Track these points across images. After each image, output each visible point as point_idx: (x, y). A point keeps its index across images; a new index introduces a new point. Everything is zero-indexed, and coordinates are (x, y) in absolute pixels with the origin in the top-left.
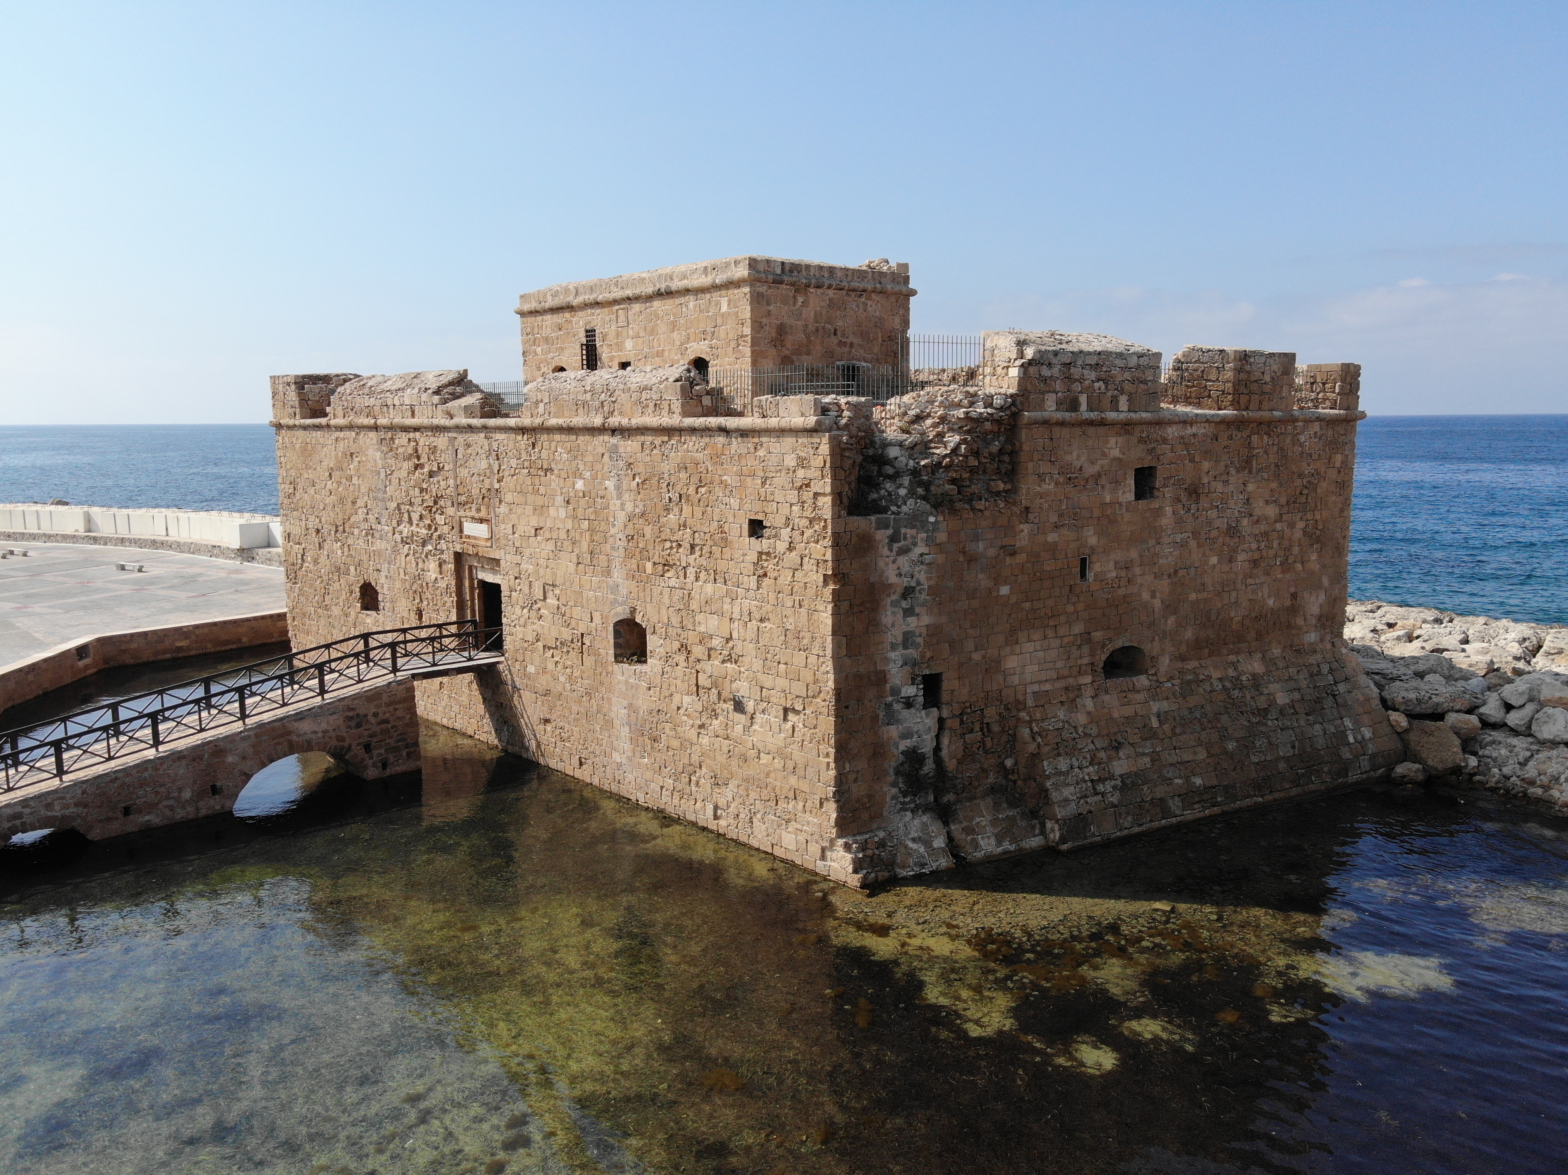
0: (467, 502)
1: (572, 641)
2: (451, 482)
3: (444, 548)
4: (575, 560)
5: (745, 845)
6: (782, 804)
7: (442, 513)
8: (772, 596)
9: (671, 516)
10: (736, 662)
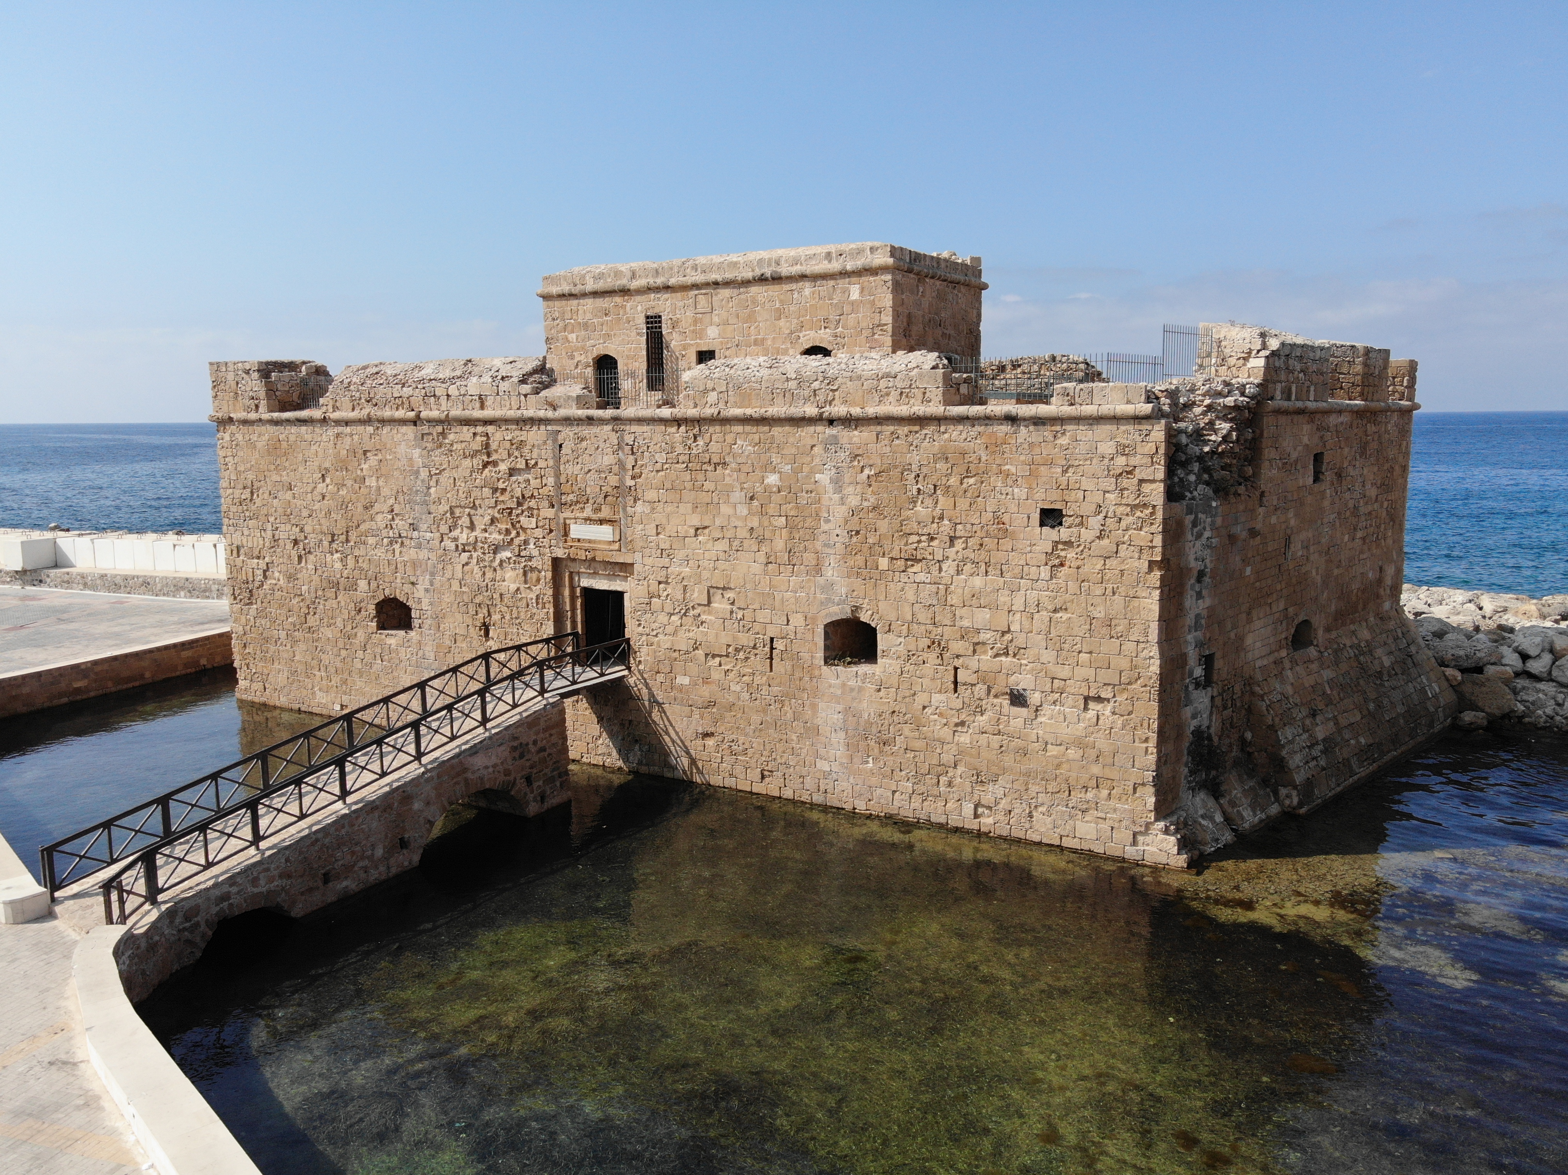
0: (577, 502)
1: (754, 647)
2: (551, 481)
3: (535, 553)
4: (763, 560)
5: (1018, 841)
6: (1077, 795)
7: (532, 516)
8: (1073, 586)
9: (919, 508)
10: (1015, 656)
